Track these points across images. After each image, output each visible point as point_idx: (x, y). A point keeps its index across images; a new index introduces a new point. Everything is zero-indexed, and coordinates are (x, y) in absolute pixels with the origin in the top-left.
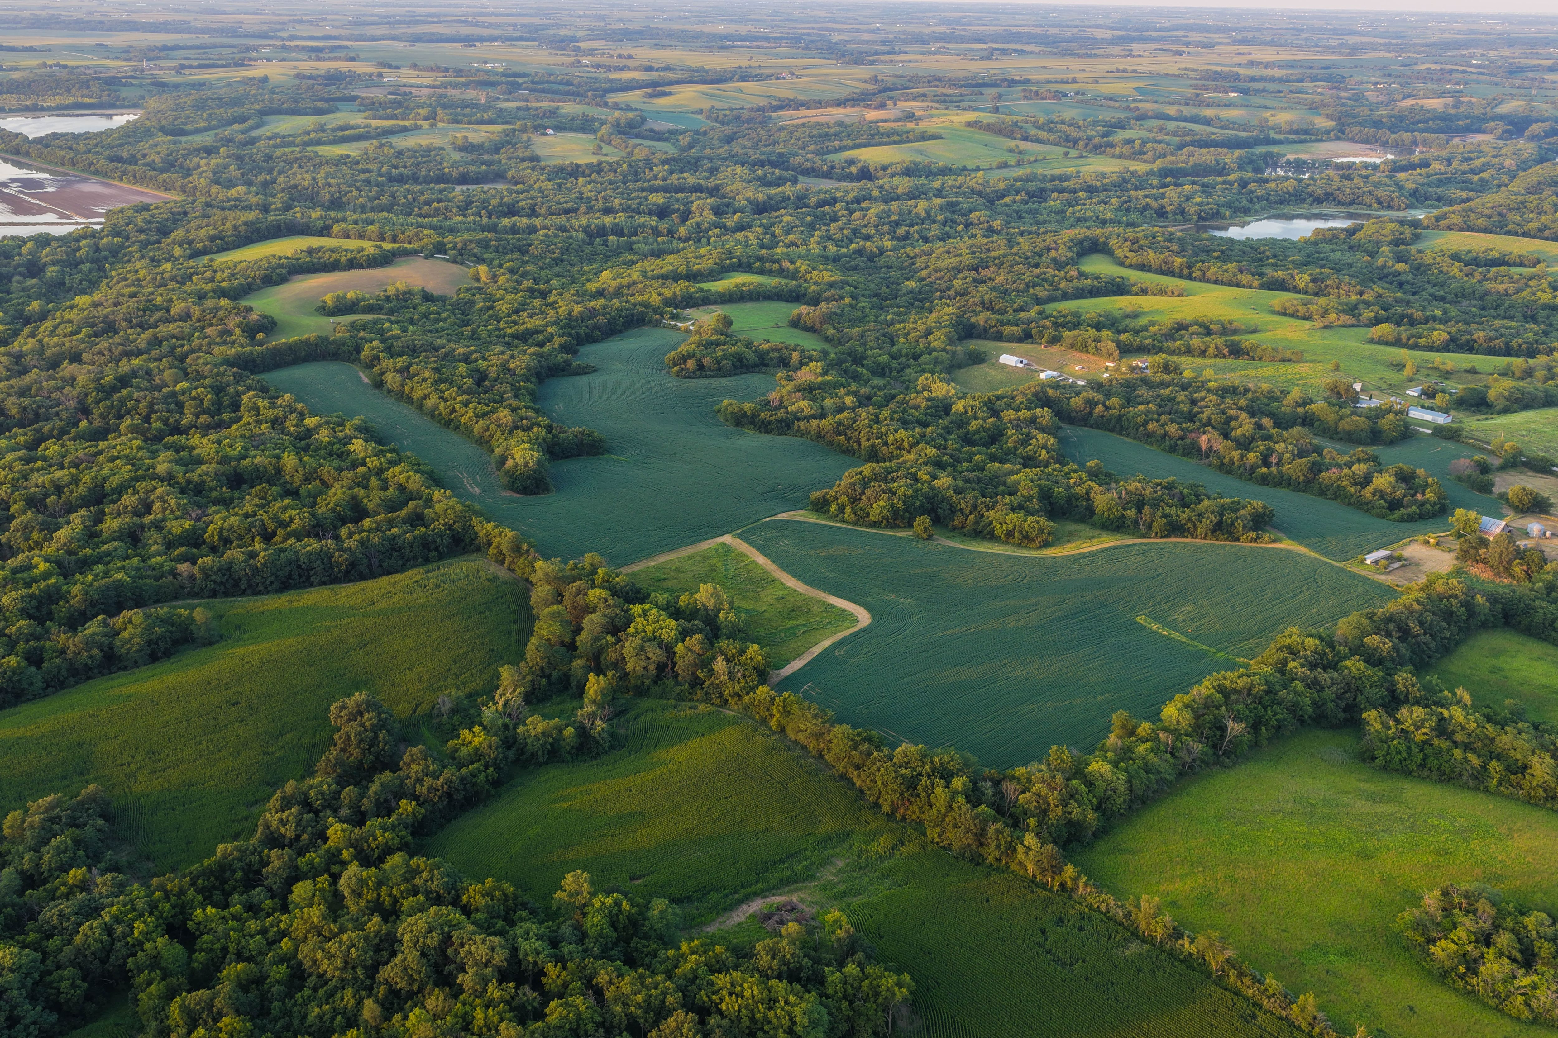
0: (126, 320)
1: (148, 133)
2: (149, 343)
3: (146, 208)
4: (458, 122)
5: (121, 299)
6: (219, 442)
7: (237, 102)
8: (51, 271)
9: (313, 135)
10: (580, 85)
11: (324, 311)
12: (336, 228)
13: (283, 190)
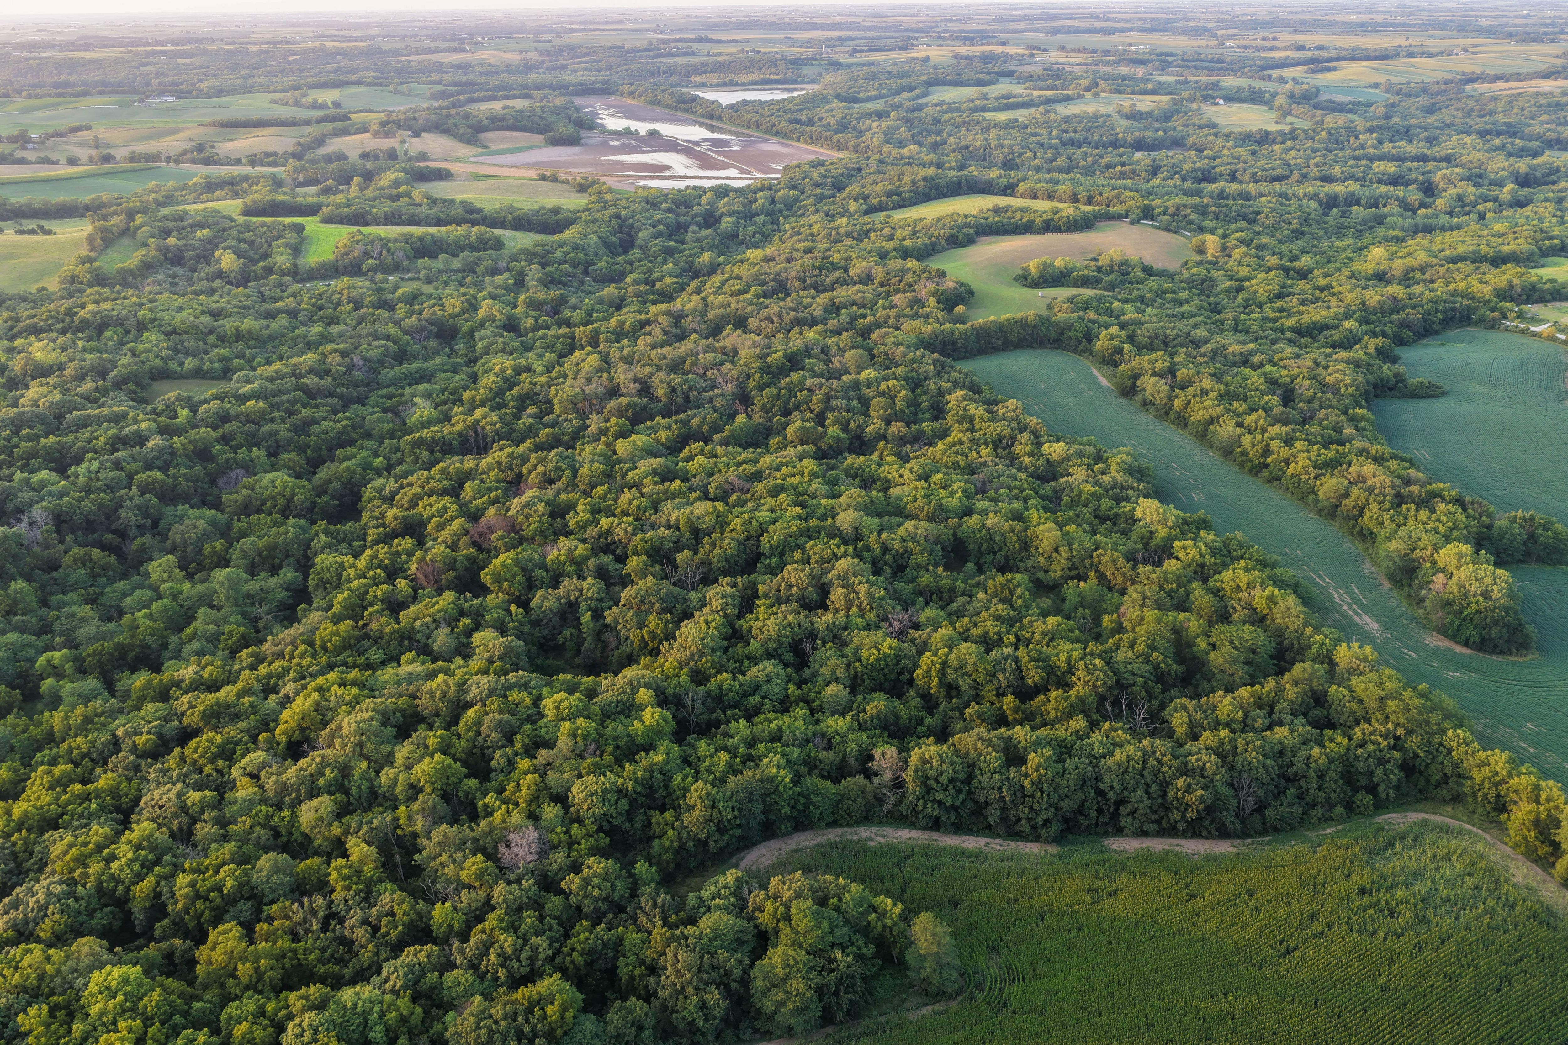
0: (799, 279)
1: (825, 100)
2: (825, 310)
3: (821, 164)
4: (1120, 92)
5: (795, 255)
6: (925, 477)
7: (903, 75)
8: (727, 223)
9: (977, 102)
10: (1232, 63)
11: (1026, 280)
12: (1022, 187)
13: (954, 151)
